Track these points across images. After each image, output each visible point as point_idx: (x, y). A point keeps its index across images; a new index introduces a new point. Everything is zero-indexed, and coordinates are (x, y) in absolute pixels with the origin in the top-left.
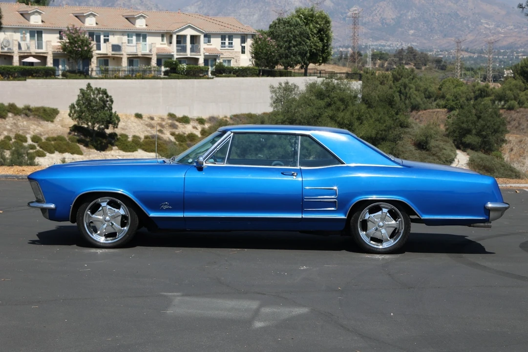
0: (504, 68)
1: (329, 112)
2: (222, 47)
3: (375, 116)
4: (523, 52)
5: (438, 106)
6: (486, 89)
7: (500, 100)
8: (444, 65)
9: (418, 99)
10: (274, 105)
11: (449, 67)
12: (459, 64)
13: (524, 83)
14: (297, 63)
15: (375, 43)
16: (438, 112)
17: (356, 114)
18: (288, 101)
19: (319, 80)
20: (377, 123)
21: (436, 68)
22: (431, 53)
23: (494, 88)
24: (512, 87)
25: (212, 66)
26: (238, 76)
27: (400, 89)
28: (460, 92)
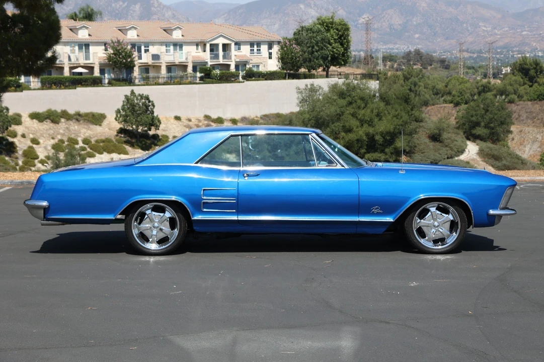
0: (501, 66)
1: (350, 110)
2: (251, 53)
3: (393, 112)
4: (518, 51)
5: (445, 102)
6: (488, 85)
7: (501, 95)
8: (447, 65)
9: (427, 96)
10: (300, 105)
11: (453, 66)
12: (462, 64)
13: (522, 78)
14: (320, 66)
15: (384, 47)
16: (445, 107)
17: (375, 111)
18: (313, 101)
19: (341, 81)
20: (395, 118)
21: (440, 67)
22: (435, 54)
23: (495, 84)
24: (512, 82)
25: (242, 71)
26: (266, 79)
27: (411, 87)
28: (465, 89)
